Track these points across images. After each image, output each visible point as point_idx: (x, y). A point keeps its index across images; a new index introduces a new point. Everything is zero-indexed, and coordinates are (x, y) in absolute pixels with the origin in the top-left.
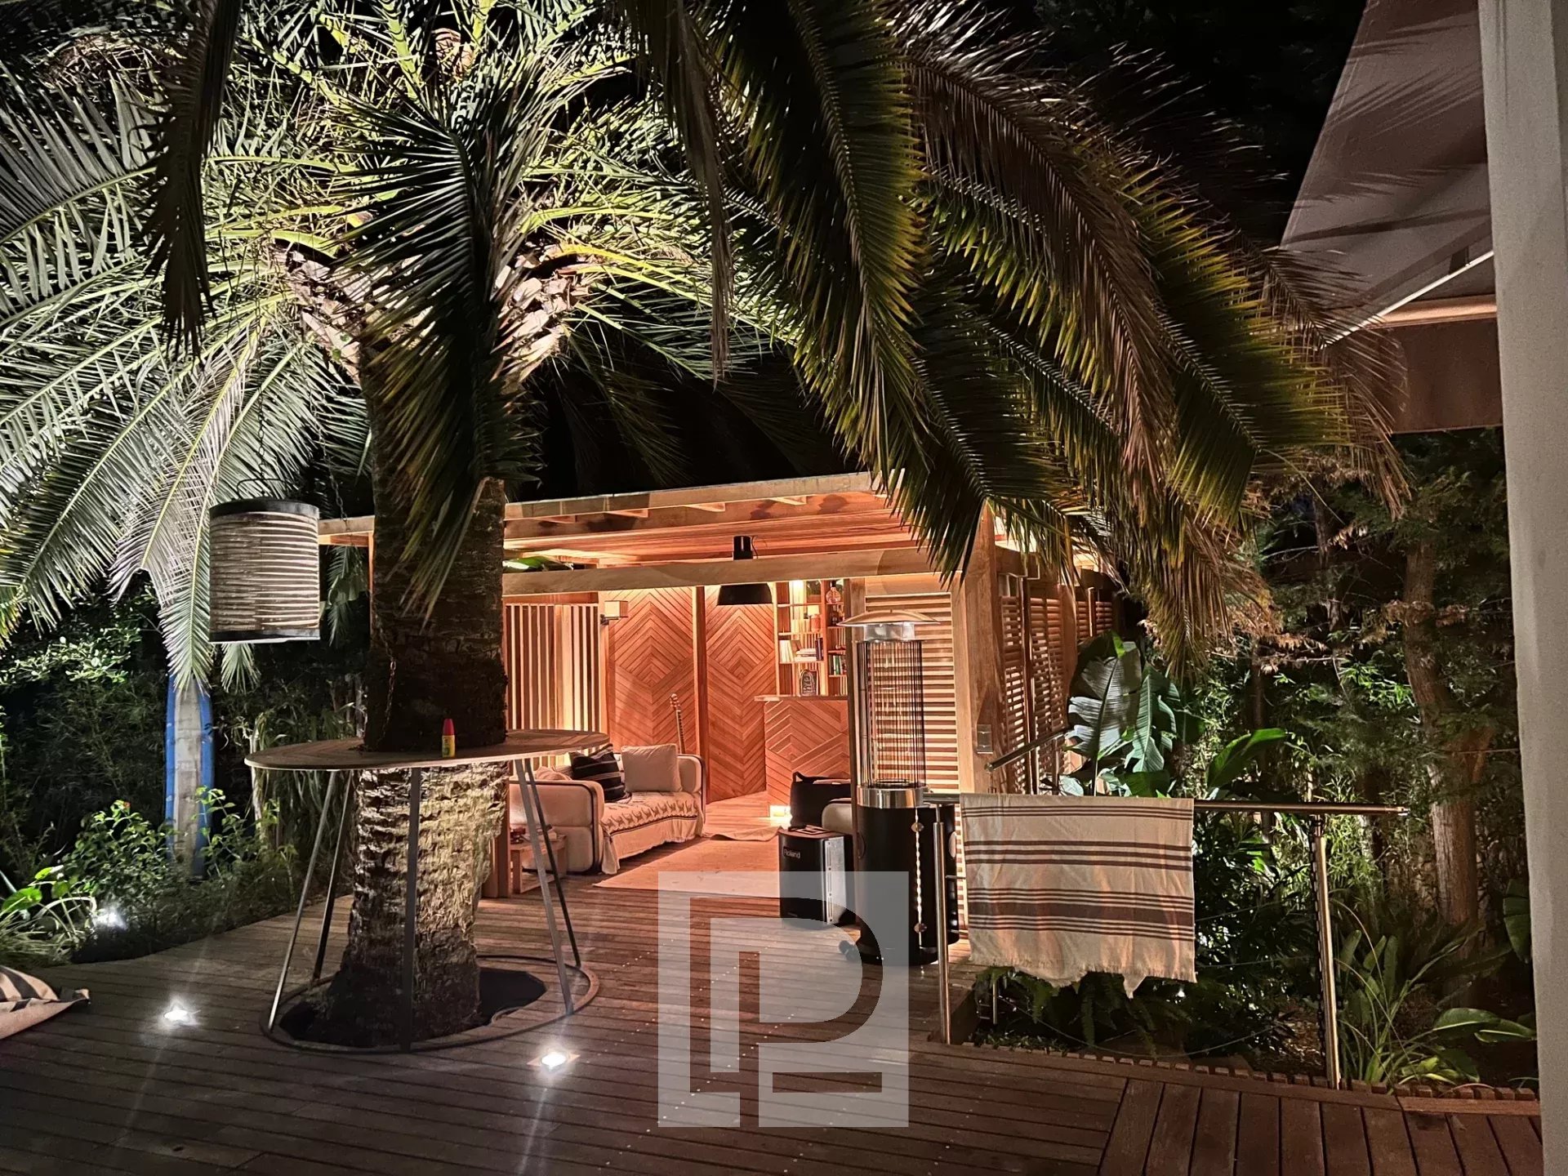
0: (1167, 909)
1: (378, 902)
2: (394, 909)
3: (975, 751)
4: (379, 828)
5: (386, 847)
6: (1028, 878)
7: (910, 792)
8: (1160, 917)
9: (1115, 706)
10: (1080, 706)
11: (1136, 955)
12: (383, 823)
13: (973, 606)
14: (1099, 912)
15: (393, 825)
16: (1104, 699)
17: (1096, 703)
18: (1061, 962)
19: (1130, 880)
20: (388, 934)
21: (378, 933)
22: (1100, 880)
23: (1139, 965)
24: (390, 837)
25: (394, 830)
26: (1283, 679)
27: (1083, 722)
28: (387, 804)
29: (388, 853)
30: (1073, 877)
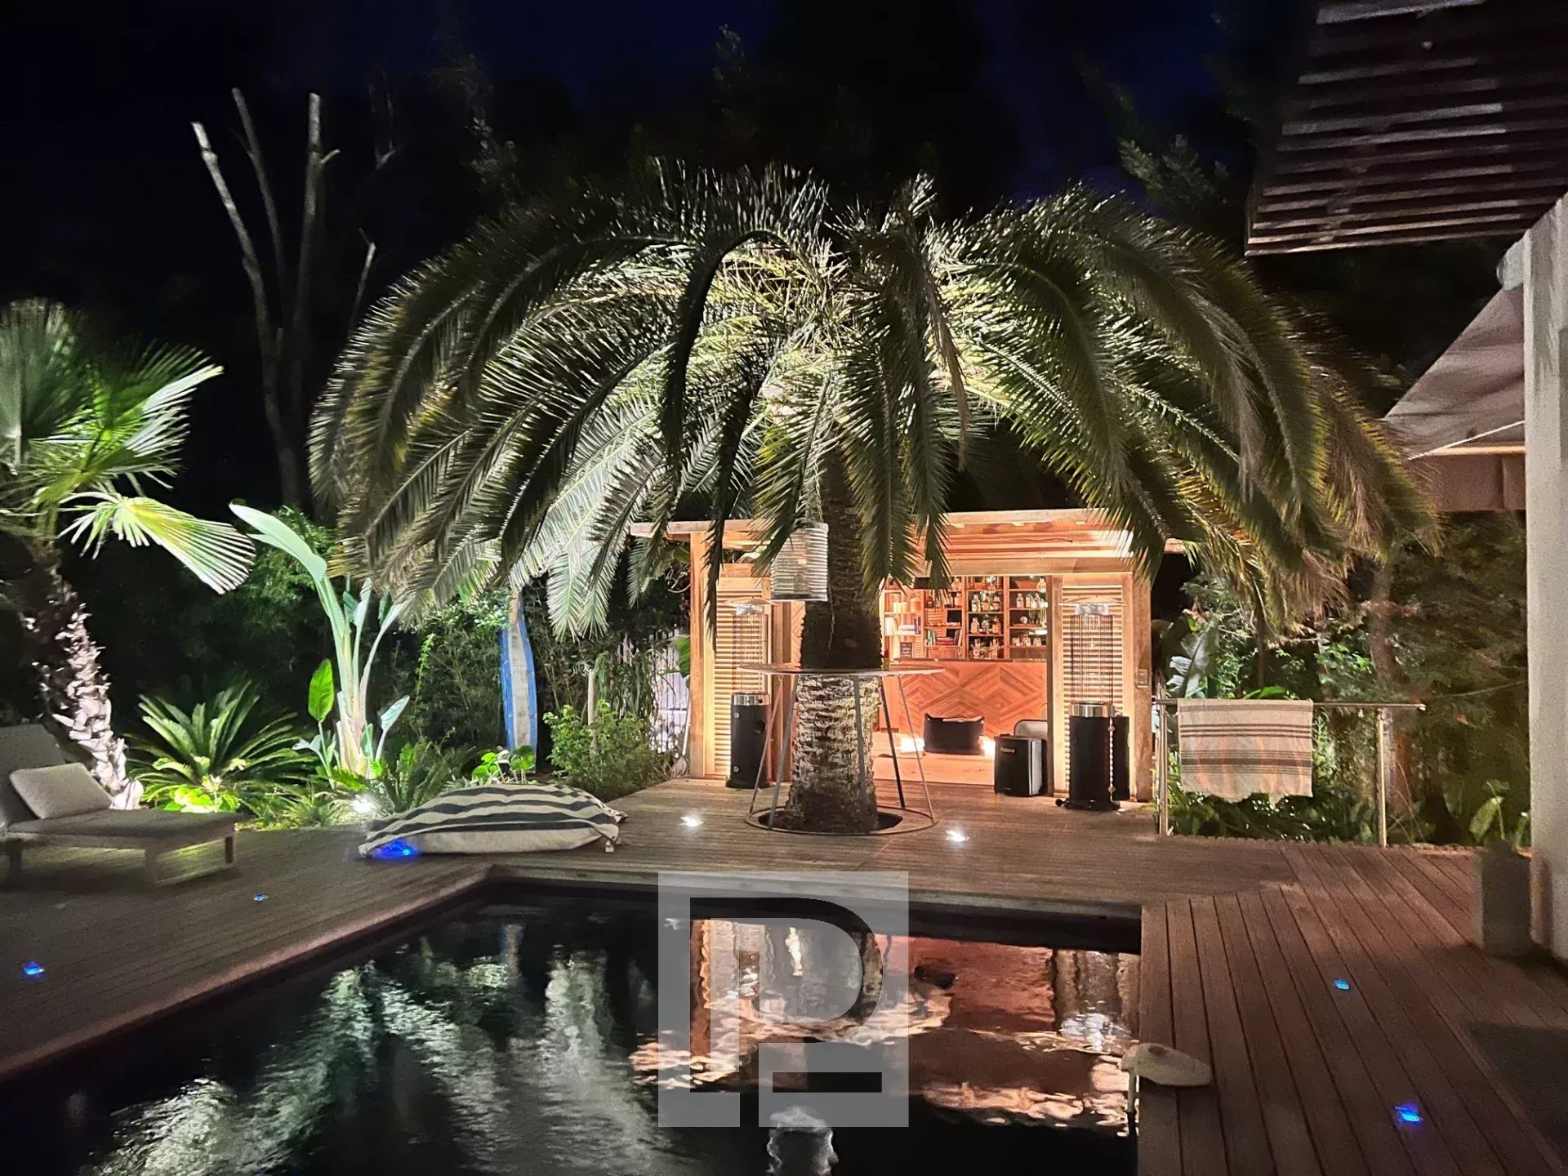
0: (1297, 758)
1: (825, 757)
2: (836, 760)
3: (1136, 686)
4: (824, 714)
5: (828, 724)
6: (1217, 745)
7: (1105, 708)
8: (1294, 763)
9: (1199, 664)
10: (1178, 663)
11: (1280, 783)
12: (826, 710)
13: (1137, 594)
14: (1258, 762)
15: (833, 711)
16: (1193, 659)
17: (1187, 661)
18: (1235, 789)
19: (1276, 744)
20: (831, 775)
21: (826, 773)
22: (1259, 745)
23: (1281, 788)
24: (830, 719)
25: (833, 715)
26: (1282, 653)
27: (1178, 674)
28: (829, 699)
29: (829, 728)
30: (1242, 744)
